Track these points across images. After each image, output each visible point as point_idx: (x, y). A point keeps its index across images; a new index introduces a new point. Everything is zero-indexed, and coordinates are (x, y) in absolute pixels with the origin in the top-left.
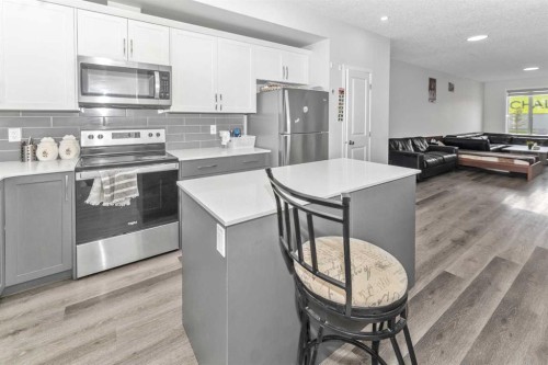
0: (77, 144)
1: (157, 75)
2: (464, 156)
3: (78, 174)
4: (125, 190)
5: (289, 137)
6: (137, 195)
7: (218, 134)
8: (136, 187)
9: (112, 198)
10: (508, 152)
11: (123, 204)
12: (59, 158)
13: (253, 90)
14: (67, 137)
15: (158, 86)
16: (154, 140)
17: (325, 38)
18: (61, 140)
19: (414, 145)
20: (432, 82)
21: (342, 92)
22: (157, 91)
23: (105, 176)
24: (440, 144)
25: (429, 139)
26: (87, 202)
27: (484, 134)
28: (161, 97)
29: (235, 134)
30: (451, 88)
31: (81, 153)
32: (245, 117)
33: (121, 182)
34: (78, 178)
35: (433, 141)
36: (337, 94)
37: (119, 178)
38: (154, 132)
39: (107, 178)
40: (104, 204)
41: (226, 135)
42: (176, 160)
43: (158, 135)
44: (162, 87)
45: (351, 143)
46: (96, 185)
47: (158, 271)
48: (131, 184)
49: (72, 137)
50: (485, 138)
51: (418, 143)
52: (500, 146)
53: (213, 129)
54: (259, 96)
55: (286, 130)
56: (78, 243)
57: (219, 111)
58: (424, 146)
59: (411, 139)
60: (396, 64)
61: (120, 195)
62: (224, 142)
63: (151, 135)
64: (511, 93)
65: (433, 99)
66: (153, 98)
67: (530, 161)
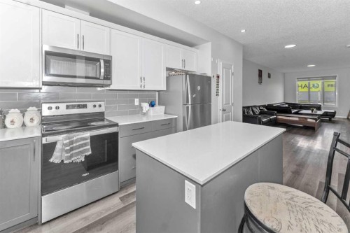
0: (39, 114)
1: (102, 62)
2: (280, 117)
3: (44, 139)
4: (81, 149)
5: (190, 107)
6: (90, 153)
7: (140, 105)
8: (89, 147)
9: (71, 157)
10: (302, 114)
11: (79, 161)
12: (24, 125)
13: (164, 74)
14: (30, 108)
15: (102, 70)
16: (97, 110)
17: (208, 41)
18: (26, 111)
19: (252, 110)
20: (260, 72)
21: (218, 77)
22: (102, 74)
23: (66, 139)
24: (266, 110)
25: (259, 107)
26: (51, 160)
27: (286, 104)
28: (104, 79)
29: (152, 105)
30: (269, 76)
31: (42, 120)
32: (157, 93)
33: (78, 144)
34: (44, 142)
35: (261, 108)
36: (216, 78)
37: (77, 141)
38: (97, 104)
39: (68, 141)
40: (65, 162)
41: (146, 106)
42: (116, 125)
43: (100, 106)
44: (105, 71)
45: (224, 110)
46: (58, 146)
47: (107, 210)
48: (85, 144)
49: (35, 108)
50: (287, 105)
51: (255, 109)
52: (296, 111)
53: (137, 102)
54: (168, 78)
55: (188, 102)
56: (42, 195)
57: (143, 89)
58: (257, 111)
59: (251, 107)
60: (246, 62)
61: (78, 154)
62: (144, 111)
63: (95, 106)
64: (299, 79)
65: (260, 82)
66: (98, 79)
67: (316, 120)
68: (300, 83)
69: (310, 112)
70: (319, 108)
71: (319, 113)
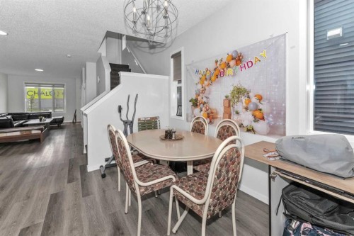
10: (27, 125)
27: (9, 114)
50: (9, 117)
52: (21, 122)
64: (27, 84)
67: (41, 130)
68: (28, 88)
69: (37, 121)
70: (49, 116)
71: (48, 120)
